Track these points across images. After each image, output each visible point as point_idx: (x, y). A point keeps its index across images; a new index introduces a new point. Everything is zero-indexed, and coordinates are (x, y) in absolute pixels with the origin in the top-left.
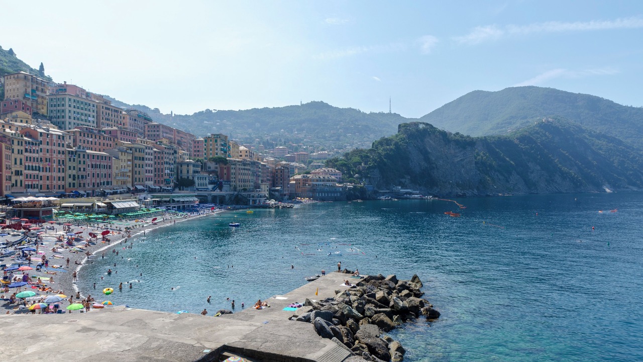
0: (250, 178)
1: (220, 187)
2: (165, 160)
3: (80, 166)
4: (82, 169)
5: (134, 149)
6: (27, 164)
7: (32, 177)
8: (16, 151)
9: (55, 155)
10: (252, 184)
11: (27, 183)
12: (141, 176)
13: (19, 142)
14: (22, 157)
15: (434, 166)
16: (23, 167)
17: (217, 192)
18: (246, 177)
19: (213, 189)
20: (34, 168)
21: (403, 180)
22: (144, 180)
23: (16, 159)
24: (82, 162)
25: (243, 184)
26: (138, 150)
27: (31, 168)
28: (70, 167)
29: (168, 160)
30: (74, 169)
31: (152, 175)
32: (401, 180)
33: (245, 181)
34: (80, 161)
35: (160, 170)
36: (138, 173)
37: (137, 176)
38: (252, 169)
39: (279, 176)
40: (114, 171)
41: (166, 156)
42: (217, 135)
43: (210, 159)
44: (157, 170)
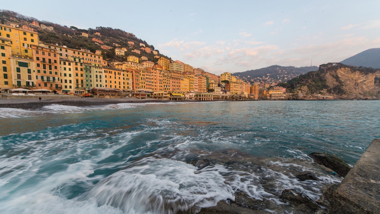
0: (239, 89)
1: (226, 92)
2: (203, 82)
3: (168, 82)
4: (168, 83)
5: (190, 77)
6: (147, 80)
7: (149, 85)
8: (142, 75)
9: (158, 77)
10: (240, 92)
11: (147, 87)
12: (193, 87)
13: (143, 71)
14: (144, 77)
15: (343, 84)
16: (145, 81)
17: (224, 95)
18: (237, 89)
19: (223, 93)
20: (150, 82)
21: (322, 91)
22: (194, 89)
23: (142, 78)
24: (168, 81)
25: (236, 91)
26: (191, 77)
27: (148, 82)
28: (164, 82)
29: (204, 82)
30: (165, 83)
31: (198, 87)
32: (321, 91)
33: (237, 90)
34: (168, 80)
35: (201, 85)
36: (191, 86)
37: (191, 87)
38: (240, 86)
39: (253, 89)
40: (182, 85)
41: (204, 80)
42: (226, 73)
43: (222, 82)
44: (199, 85)
